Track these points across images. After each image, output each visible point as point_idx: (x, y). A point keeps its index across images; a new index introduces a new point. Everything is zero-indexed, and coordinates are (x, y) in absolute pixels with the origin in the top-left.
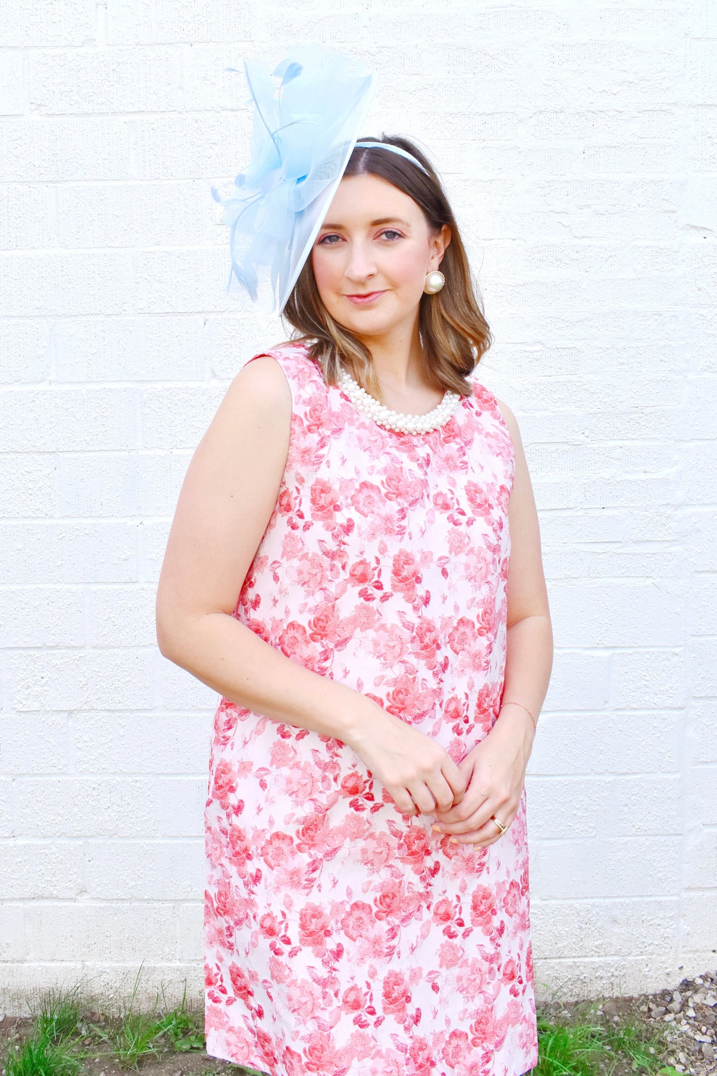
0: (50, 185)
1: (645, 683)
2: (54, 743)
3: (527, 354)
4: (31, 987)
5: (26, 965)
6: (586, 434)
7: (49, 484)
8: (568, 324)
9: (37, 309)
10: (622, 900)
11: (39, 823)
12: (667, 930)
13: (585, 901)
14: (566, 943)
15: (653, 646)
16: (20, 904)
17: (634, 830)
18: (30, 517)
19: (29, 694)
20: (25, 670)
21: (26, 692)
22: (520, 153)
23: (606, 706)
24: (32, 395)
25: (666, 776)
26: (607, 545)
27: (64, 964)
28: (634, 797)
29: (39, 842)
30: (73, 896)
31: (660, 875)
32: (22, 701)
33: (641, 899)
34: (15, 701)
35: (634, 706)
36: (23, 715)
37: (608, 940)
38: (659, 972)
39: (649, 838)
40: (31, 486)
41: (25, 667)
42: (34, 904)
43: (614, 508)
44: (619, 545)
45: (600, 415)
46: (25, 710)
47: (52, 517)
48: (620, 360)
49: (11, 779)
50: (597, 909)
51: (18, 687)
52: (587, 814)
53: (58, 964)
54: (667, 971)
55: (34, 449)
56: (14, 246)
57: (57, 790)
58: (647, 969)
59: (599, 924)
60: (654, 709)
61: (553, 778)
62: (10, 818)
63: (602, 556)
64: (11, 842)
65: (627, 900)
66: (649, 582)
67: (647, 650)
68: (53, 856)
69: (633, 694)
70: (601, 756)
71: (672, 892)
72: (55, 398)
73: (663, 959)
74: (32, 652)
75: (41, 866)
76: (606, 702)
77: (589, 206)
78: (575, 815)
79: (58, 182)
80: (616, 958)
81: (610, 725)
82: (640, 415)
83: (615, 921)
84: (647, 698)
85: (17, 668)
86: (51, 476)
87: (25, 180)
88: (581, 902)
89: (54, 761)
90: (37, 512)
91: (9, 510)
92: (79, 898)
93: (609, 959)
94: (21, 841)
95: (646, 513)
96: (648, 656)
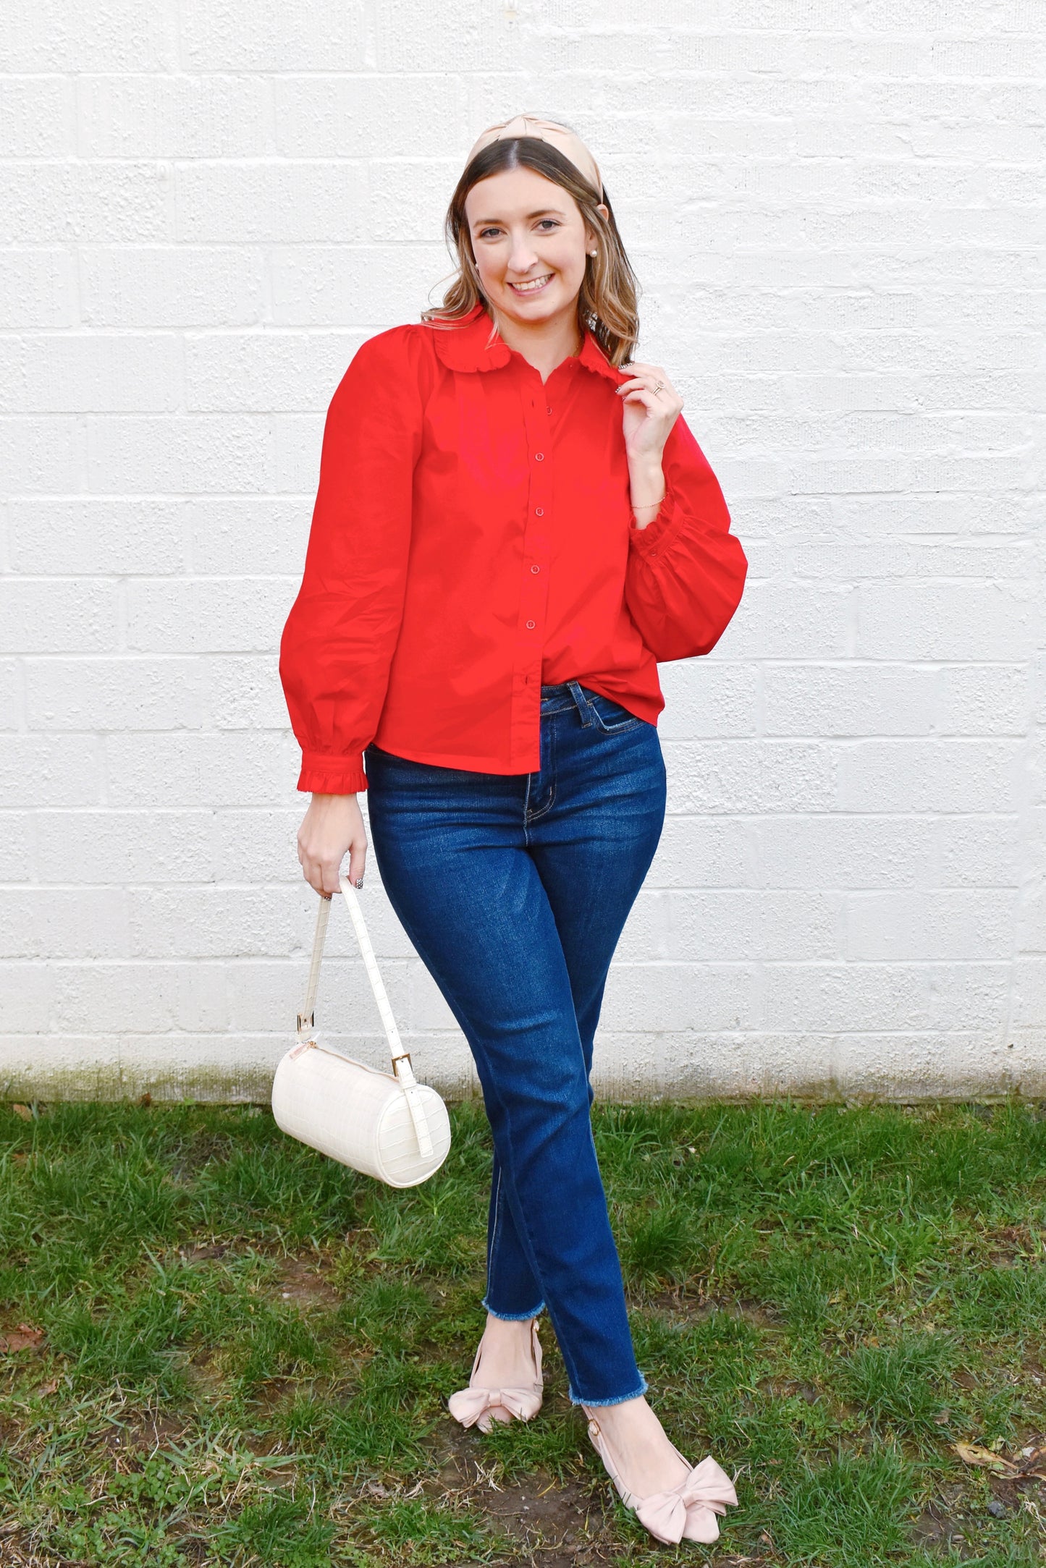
0: (265, 75)
1: (980, 705)
2: (265, 769)
3: (853, 301)
4: (232, 1063)
5: (228, 1036)
6: (920, 401)
7: (262, 452)
8: (903, 264)
9: (249, 233)
10: (943, 964)
11: (245, 865)
12: (996, 1001)
13: (899, 964)
14: (874, 1013)
15: (990, 661)
16: (220, 963)
17: (960, 880)
18: (239, 492)
19: (235, 709)
20: (230, 679)
21: (232, 706)
22: (853, 47)
23: (932, 731)
24: (242, 341)
25: (1002, 817)
26: (940, 537)
27: (272, 1035)
28: (961, 841)
29: (247, 888)
30: (286, 953)
31: (990, 935)
32: (227, 716)
33: (965, 963)
34: (218, 718)
35: (965, 732)
36: (227, 734)
37: (925, 1011)
38: (984, 1051)
39: (978, 890)
40: (240, 454)
41: (230, 676)
42: (237, 962)
43: (951, 492)
44: (954, 537)
45: (938, 378)
46: (230, 727)
47: (265, 493)
48: (965, 310)
49: (211, 812)
50: (913, 974)
51: (222, 700)
52: (904, 860)
53: (266, 1035)
54: (993, 1050)
55: (243, 408)
56: (220, 153)
57: (268, 825)
58: (971, 1047)
59: (915, 992)
60: (990, 736)
61: (866, 817)
62: (210, 859)
63: (934, 550)
64: (210, 888)
65: (950, 964)
66: (989, 582)
67: (982, 665)
68: (262, 905)
69: (966, 718)
70: (924, 791)
71: (1003, 956)
72: (271, 344)
73: (990, 1035)
74: (239, 658)
75: (247, 918)
76: (932, 727)
77: (935, 117)
78: (890, 861)
79: (275, 72)
80: (933, 1033)
81: (935, 754)
82: (988, 379)
83: (933, 988)
84: (981, 722)
85: (221, 677)
86: (264, 442)
87: (234, 68)
88: (894, 965)
89: (266, 790)
90: (247, 487)
91: (213, 483)
92: (292, 955)
93: (925, 1034)
94: (222, 888)
95: (991, 500)
96: (985, 673)
